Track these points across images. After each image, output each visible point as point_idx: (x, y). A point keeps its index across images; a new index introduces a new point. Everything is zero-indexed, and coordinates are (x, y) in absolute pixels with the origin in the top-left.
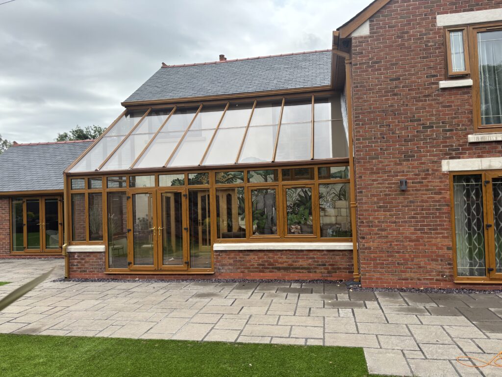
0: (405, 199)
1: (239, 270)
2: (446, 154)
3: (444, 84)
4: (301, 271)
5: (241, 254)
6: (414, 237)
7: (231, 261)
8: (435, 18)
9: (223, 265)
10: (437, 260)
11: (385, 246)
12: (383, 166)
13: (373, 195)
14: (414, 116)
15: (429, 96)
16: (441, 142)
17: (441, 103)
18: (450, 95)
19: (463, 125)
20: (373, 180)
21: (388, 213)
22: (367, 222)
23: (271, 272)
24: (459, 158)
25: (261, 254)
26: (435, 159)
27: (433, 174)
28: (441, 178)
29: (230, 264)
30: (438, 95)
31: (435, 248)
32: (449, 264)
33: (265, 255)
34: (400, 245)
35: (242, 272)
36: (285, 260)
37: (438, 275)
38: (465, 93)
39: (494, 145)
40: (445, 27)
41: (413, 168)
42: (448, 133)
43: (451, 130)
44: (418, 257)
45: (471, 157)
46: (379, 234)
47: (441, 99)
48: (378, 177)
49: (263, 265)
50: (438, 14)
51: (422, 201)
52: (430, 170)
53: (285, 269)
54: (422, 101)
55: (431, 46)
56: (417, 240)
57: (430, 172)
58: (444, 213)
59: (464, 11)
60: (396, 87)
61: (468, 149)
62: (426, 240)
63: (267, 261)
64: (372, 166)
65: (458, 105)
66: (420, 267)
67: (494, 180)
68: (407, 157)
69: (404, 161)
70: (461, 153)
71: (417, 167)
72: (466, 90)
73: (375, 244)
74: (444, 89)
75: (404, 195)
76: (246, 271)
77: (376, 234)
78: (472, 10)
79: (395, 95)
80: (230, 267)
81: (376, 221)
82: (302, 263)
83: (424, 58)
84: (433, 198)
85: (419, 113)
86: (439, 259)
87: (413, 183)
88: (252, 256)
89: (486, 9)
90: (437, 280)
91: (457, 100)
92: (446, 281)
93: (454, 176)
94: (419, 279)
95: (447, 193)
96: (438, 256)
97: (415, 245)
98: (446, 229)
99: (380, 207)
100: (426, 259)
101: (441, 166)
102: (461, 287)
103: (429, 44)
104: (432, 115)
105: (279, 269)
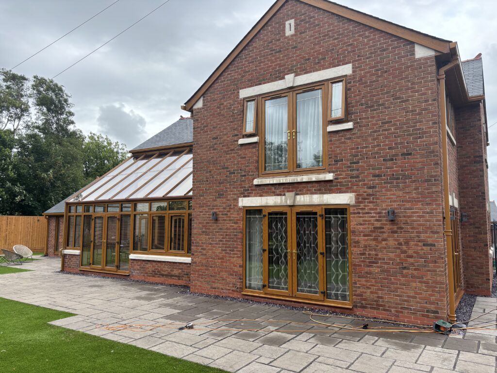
0: (217, 226)
1: (142, 274)
2: (241, 194)
3: (242, 141)
4: (175, 278)
5: (144, 263)
6: (221, 256)
7: (138, 267)
8: (239, 92)
9: (134, 270)
10: (232, 275)
11: (204, 262)
12: (206, 201)
13: (200, 223)
14: (224, 165)
15: (233, 150)
16: (239, 184)
17: (240, 155)
18: (245, 149)
19: (252, 172)
20: (201, 212)
21: (208, 237)
22: (196, 243)
23: (159, 277)
24: (249, 196)
25: (154, 264)
26: (235, 197)
27: (234, 208)
28: (238, 211)
29: (138, 270)
30: (238, 150)
31: (232, 265)
32: (240, 279)
33: (156, 264)
34: (213, 261)
35: (144, 276)
36: (167, 269)
37: (233, 287)
38: (254, 148)
39: (270, 187)
40: (244, 99)
41: (223, 203)
42: (243, 177)
43: (245, 176)
44: (222, 271)
45: (255, 196)
46: (201, 252)
47: (240, 152)
48: (203, 210)
49: (155, 272)
50: (241, 89)
51: (227, 229)
52: (232, 205)
53: (167, 276)
54: (229, 154)
55: (236, 113)
56: (222, 258)
57: (232, 207)
58: (238, 238)
59: (256, 85)
60: (215, 144)
61: (254, 190)
62: (228, 258)
63: (157, 269)
64: (200, 202)
65: (249, 157)
66: (223, 280)
67: (270, 214)
68: (220, 195)
69: (218, 198)
70: (250, 193)
71: (225, 203)
72: (254, 145)
73: (199, 260)
74: (242, 145)
75: (217, 223)
76: (146, 275)
77: (200, 252)
78: (260, 84)
79: (214, 149)
80: (138, 272)
81: (201, 242)
82: (176, 272)
83: (231, 122)
84: (232, 226)
85: (227, 162)
86: (234, 274)
87: (222, 214)
88: (149, 265)
89: (269, 82)
90: (232, 291)
91: (249, 152)
92: (237, 292)
93: (247, 210)
94: (222, 289)
95: (240, 223)
96: (234, 271)
97: (221, 262)
98: (239, 251)
99: (203, 232)
100: (227, 274)
101: (238, 203)
102: (246, 297)
103: (235, 112)
104: (234, 164)
105: (163, 275)
